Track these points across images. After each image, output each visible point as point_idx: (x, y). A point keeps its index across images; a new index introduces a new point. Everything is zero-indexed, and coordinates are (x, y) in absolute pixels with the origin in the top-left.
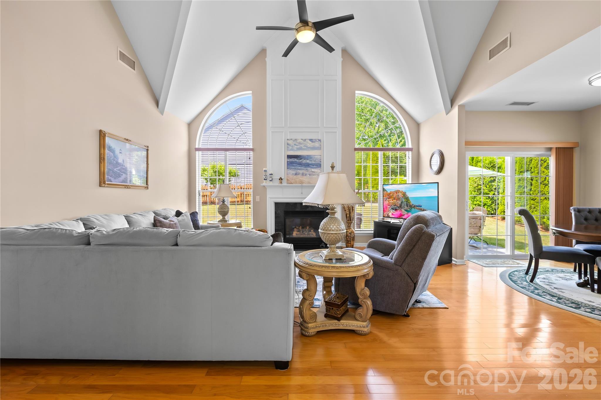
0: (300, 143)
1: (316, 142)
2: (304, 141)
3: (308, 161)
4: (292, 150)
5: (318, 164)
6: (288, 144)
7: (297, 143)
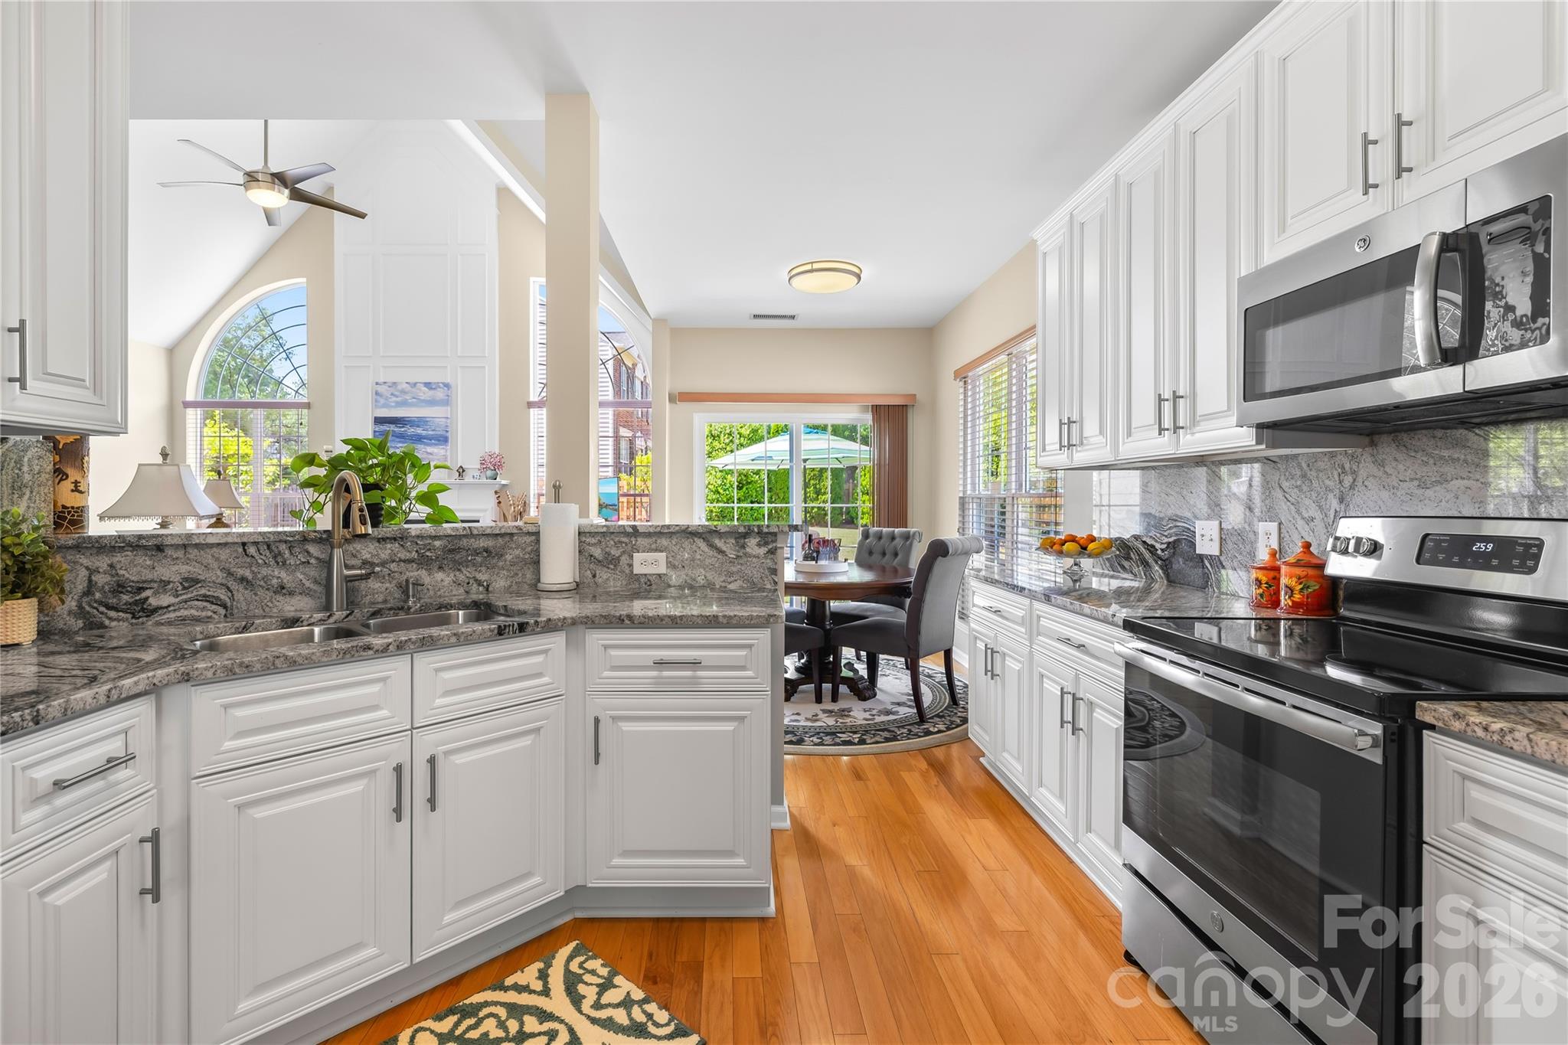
0: (403, 392)
1: (439, 389)
2: (412, 387)
3: (419, 431)
4: (385, 406)
5: (441, 436)
6: (377, 393)
7: (398, 391)
